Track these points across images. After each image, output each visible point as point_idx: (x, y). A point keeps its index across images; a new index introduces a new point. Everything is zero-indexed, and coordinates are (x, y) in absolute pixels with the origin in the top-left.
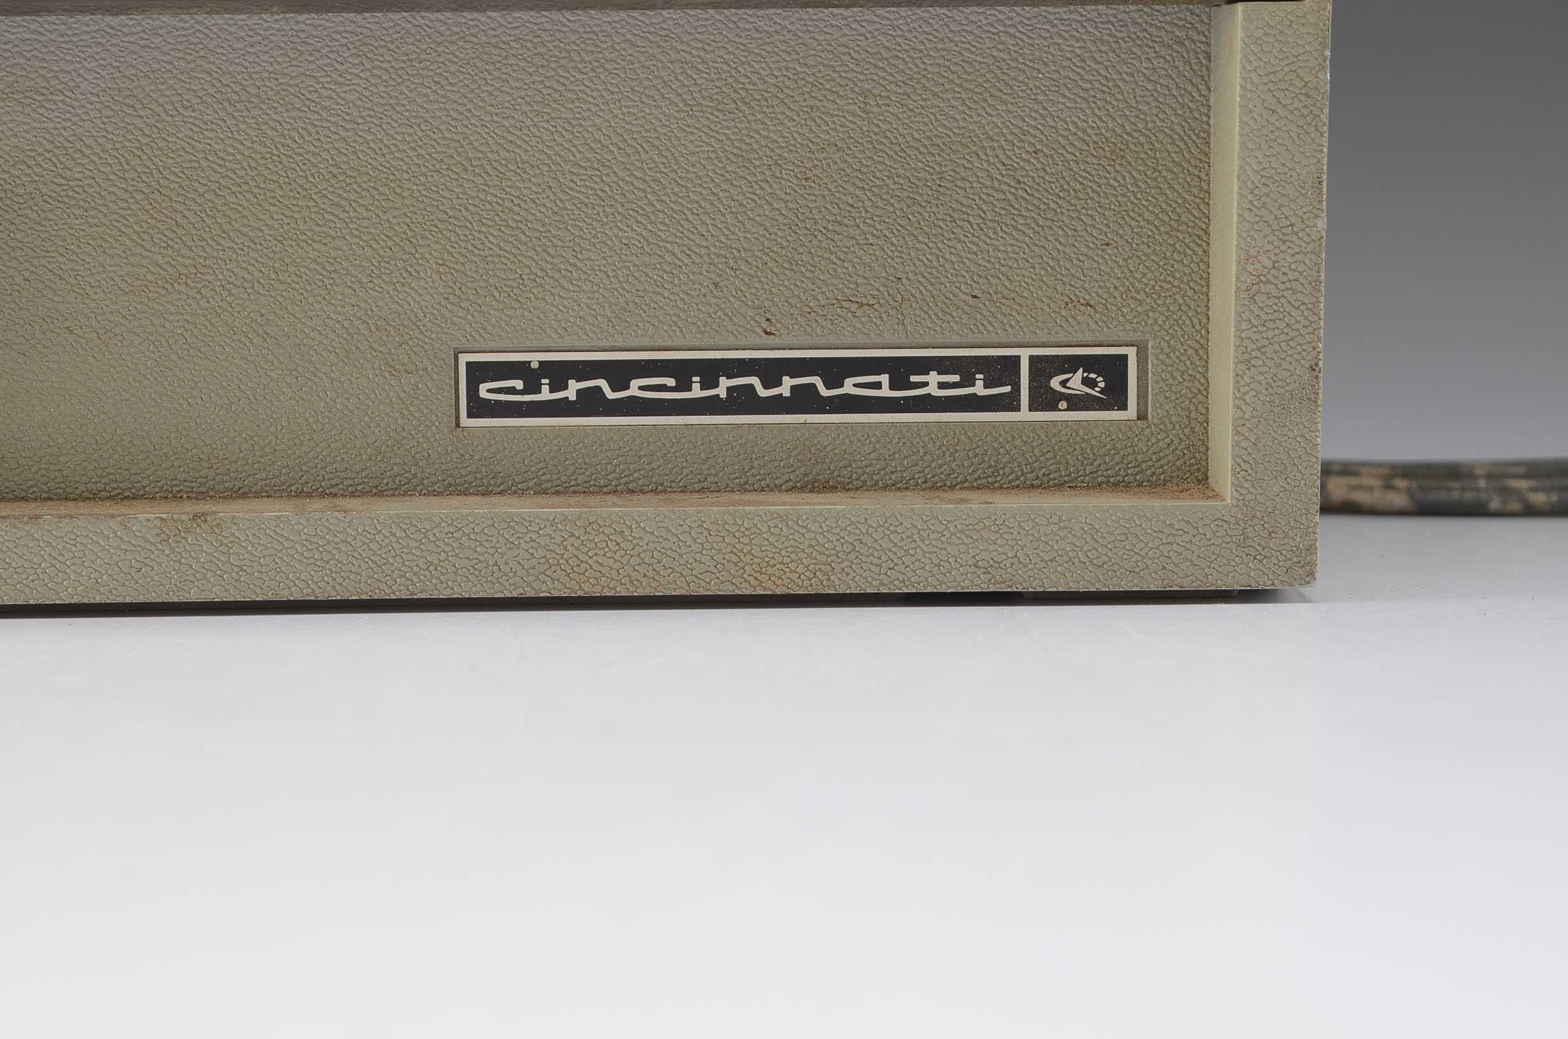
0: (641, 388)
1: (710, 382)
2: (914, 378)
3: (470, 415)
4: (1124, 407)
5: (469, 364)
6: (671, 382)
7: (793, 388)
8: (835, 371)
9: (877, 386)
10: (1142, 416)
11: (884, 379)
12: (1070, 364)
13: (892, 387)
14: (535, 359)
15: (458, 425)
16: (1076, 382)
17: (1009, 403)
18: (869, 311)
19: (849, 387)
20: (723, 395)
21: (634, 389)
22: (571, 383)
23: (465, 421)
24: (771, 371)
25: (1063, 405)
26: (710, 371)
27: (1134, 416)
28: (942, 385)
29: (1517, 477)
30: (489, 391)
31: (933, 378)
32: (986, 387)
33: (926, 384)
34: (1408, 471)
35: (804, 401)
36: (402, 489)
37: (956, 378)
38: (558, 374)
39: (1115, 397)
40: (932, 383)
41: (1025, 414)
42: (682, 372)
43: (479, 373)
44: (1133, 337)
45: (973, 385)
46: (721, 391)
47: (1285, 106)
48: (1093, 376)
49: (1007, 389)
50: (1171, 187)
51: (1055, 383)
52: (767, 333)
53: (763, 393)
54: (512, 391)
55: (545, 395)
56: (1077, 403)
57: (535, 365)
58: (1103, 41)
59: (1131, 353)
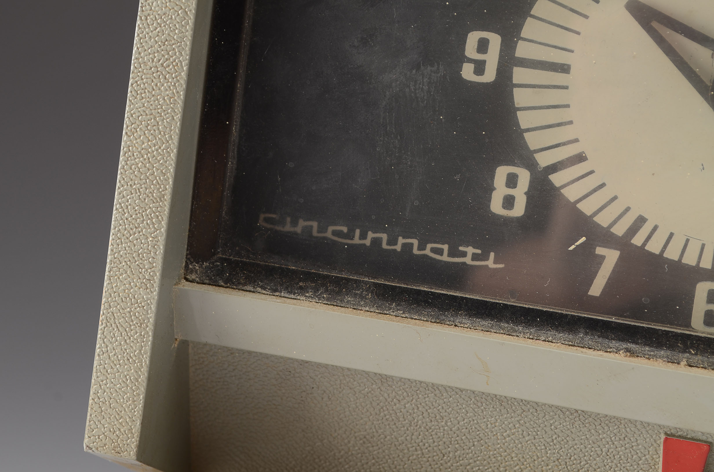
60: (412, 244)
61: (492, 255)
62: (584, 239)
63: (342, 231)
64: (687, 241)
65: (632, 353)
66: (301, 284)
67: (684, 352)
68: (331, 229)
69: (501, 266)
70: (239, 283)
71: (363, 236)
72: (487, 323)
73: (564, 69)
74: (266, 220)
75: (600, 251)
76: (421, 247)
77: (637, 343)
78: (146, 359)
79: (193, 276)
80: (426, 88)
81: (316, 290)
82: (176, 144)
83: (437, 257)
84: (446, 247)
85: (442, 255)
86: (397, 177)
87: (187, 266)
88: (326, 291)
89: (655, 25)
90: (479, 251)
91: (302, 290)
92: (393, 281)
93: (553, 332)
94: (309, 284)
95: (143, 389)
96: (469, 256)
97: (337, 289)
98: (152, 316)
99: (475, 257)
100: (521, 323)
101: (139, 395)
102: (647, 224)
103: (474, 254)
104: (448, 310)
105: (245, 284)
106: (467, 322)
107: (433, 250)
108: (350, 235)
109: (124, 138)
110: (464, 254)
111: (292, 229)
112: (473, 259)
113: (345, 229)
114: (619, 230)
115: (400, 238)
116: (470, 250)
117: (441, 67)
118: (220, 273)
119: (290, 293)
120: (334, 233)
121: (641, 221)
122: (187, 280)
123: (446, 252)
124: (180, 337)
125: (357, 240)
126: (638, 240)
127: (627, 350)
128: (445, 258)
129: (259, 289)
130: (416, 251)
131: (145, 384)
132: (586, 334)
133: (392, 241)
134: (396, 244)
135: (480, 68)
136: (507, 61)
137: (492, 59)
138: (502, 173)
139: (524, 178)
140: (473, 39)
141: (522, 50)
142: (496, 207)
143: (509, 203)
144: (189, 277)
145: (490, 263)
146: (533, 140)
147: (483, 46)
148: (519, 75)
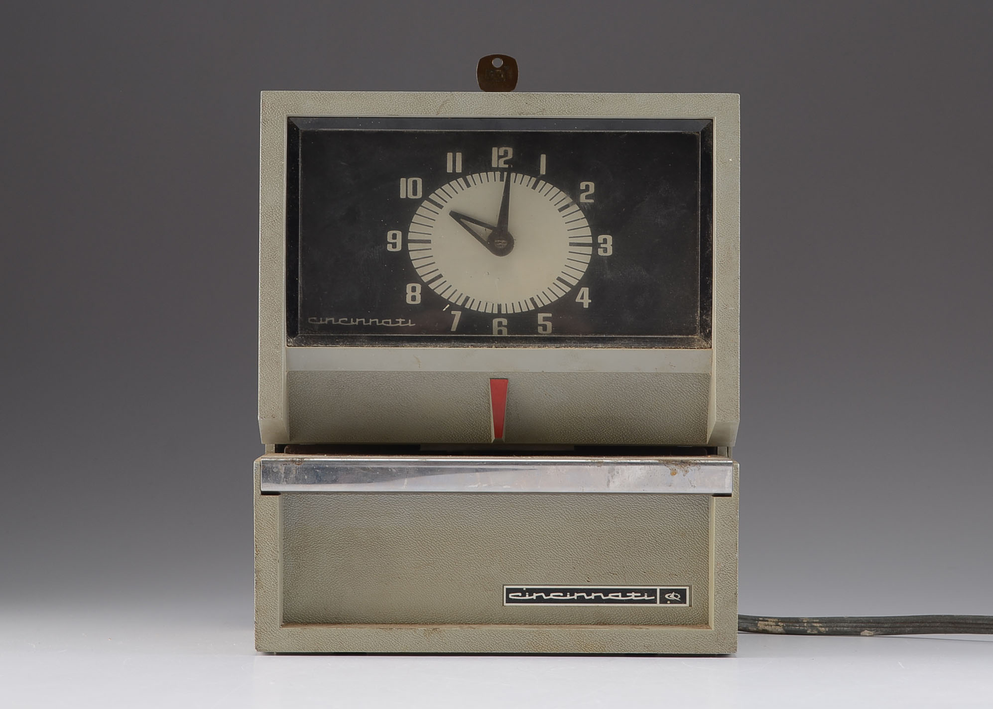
0: (554, 596)
1: (572, 595)
2: (628, 594)
3: (507, 602)
4: (685, 603)
5: (507, 589)
6: (562, 594)
7: (595, 597)
8: (606, 592)
9: (618, 596)
10: (690, 606)
11: (620, 594)
12: (671, 591)
13: (622, 597)
14: (524, 587)
15: (503, 605)
16: (672, 596)
17: (654, 601)
18: (616, 576)
19: (610, 596)
20: (576, 598)
21: (552, 596)
22: (534, 594)
23: (505, 604)
24: (589, 592)
25: (669, 602)
26: (572, 592)
27: (688, 606)
28: (636, 596)
29: (816, 623)
30: (512, 596)
31: (633, 594)
32: (648, 597)
33: (631, 596)
34: (783, 620)
35: (598, 600)
36: (487, 623)
37: (639, 594)
38: (531, 592)
39: (683, 600)
40: (633, 596)
41: (658, 605)
42: (565, 592)
43: (509, 591)
44: (688, 584)
45: (644, 596)
46: (575, 597)
47: (727, 524)
48: (677, 594)
49: (653, 598)
50: (698, 543)
51: (666, 596)
52: (588, 581)
53: (587, 598)
54: (518, 596)
55: (527, 597)
56: (672, 602)
57: (524, 589)
58: (680, 504)
59: (687, 588)
60: (376, 321)
61: (410, 321)
62: (448, 305)
64: (487, 303)
65: (474, 346)
66: (337, 340)
67: (493, 343)
68: (340, 320)
69: (414, 325)
71: (355, 321)
72: (415, 344)
73: (429, 242)
74: (311, 320)
75: (453, 312)
76: (380, 322)
77: (474, 343)
78: (282, 377)
79: (291, 344)
81: (343, 342)
83: (388, 325)
84: (390, 320)
85: (389, 324)
87: (287, 340)
88: (348, 342)
89: (462, 220)
90: (404, 320)
91: (338, 343)
93: (442, 343)
94: (340, 340)
95: (282, 389)
96: (400, 322)
97: (352, 340)
98: (282, 359)
99: (403, 323)
100: (429, 342)
101: (280, 392)
102: (470, 299)
103: (402, 322)
104: (399, 341)
105: (313, 344)
106: (408, 344)
107: (385, 322)
108: (349, 321)
110: (398, 322)
111: (323, 323)
112: (402, 324)
113: (346, 319)
114: (460, 303)
115: (370, 320)
116: (400, 320)
117: (379, 246)
118: (302, 341)
119: (333, 345)
120: (342, 321)
121: (467, 299)
123: (390, 323)
124: (288, 370)
125: (352, 323)
126: (467, 306)
127: (472, 346)
128: (390, 325)
129: (320, 345)
130: (378, 324)
131: (282, 387)
132: (455, 342)
133: (367, 321)
134: (369, 322)
135: (394, 245)
136: (405, 242)
137: (399, 241)
138: (409, 287)
139: (419, 287)
140: (390, 234)
141: (411, 236)
142: (409, 301)
143: (414, 298)
144: (288, 345)
145: (410, 324)
146: (420, 272)
147: (394, 237)
148: (411, 246)
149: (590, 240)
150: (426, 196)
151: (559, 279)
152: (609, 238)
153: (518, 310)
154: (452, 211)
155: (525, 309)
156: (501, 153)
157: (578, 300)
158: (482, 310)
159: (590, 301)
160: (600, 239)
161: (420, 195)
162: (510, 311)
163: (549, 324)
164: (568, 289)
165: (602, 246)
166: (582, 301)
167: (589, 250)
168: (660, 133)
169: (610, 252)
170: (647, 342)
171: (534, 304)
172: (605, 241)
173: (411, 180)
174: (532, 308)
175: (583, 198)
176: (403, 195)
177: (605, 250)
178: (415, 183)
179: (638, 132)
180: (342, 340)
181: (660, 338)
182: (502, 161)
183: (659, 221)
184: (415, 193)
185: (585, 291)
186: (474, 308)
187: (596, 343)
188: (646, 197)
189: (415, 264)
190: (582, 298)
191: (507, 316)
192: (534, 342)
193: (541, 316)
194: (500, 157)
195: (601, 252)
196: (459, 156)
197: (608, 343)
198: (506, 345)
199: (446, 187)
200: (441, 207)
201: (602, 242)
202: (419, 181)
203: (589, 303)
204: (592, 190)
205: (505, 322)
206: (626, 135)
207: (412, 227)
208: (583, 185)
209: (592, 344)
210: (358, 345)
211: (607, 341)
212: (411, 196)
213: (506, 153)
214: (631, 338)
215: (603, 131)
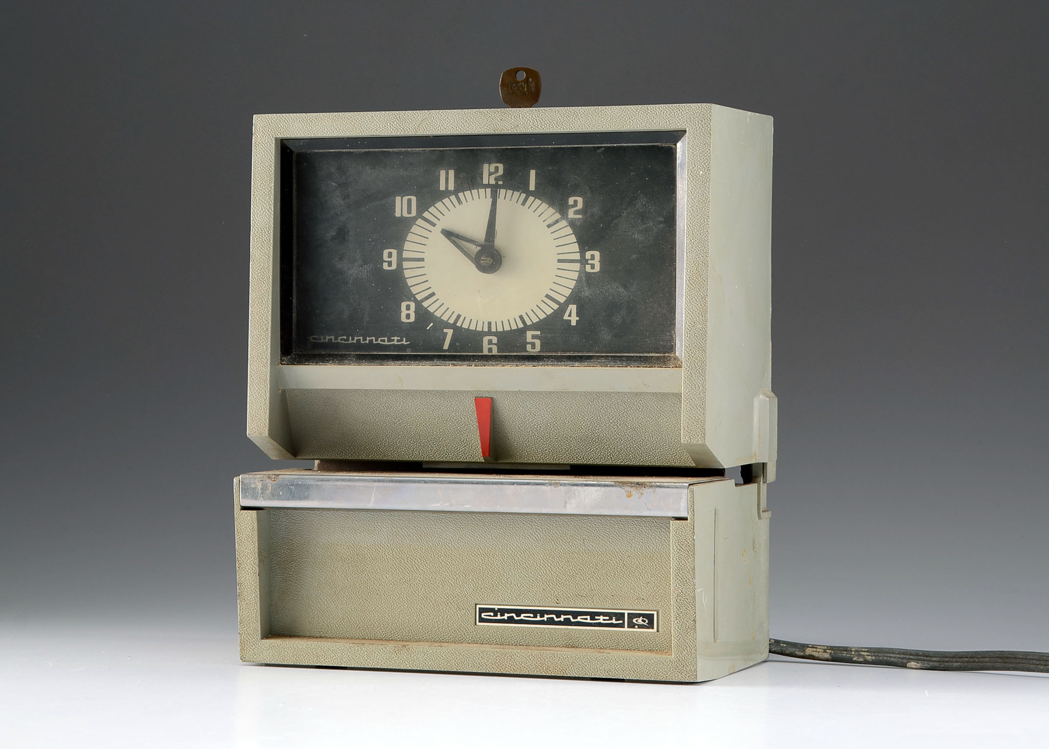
0: (524, 617)
1: (542, 616)
2: (596, 617)
3: (479, 622)
4: (653, 628)
5: (479, 608)
6: (532, 615)
7: (564, 619)
8: (575, 614)
9: (587, 619)
10: (658, 631)
11: (588, 617)
12: (639, 615)
13: (591, 620)
14: (496, 607)
15: (476, 624)
16: (640, 621)
17: (622, 625)
18: (584, 598)
19: (579, 619)
20: (546, 620)
21: (522, 617)
22: (506, 614)
23: (478, 623)
24: (558, 614)
25: (636, 627)
26: (542, 613)
27: (656, 631)
28: (604, 620)
29: (864, 651)
30: (485, 615)
31: (602, 617)
32: (616, 621)
33: (599, 619)
34: (832, 648)
35: (567, 622)
36: (461, 642)
37: (607, 618)
38: (503, 612)
39: (651, 625)
40: (601, 620)
41: (626, 629)
42: (535, 613)
43: (482, 610)
44: (655, 609)
45: (612, 620)
46: (545, 619)
47: (683, 549)
48: (645, 619)
49: (621, 622)
50: (665, 567)
51: (634, 621)
52: (557, 603)
53: (556, 619)
54: (490, 616)
55: (499, 617)
56: (640, 626)
57: (496, 609)
58: (647, 527)
59: (655, 613)
60: (372, 340)
61: (404, 339)
62: (432, 324)
63: (344, 338)
64: (477, 321)
65: (454, 365)
66: (327, 359)
68: (339, 338)
69: (409, 343)
70: (303, 362)
71: (353, 339)
72: (399, 362)
73: (422, 260)
74: (313, 339)
75: (445, 330)
76: (377, 340)
77: (456, 361)
78: (268, 395)
79: (284, 362)
80: (366, 274)
81: (333, 360)
82: (271, 308)
83: (383, 343)
84: (386, 339)
85: (385, 342)
86: (359, 310)
87: (281, 359)
88: (337, 360)
89: (452, 238)
90: (399, 338)
91: (328, 361)
92: (363, 352)
93: (425, 362)
94: (330, 358)
95: (268, 407)
96: (396, 341)
97: (341, 359)
98: (268, 377)
99: (398, 341)
100: (412, 360)
101: (266, 410)
102: (461, 317)
103: (397, 340)
104: (385, 360)
105: (305, 362)
106: (392, 363)
107: (381, 340)
108: (348, 340)
109: (250, 308)
110: (394, 340)
111: (324, 341)
112: (397, 342)
113: (345, 338)
114: (451, 321)
115: (368, 338)
116: (396, 338)
117: (371, 265)
118: (295, 360)
119: (323, 363)
120: (341, 340)
121: (459, 316)
122: (282, 364)
123: (386, 341)
124: (281, 388)
125: (350, 341)
126: (459, 324)
127: (452, 364)
128: (386, 343)
129: (311, 363)
130: (374, 342)
131: (269, 405)
133: (365, 340)
134: (366, 340)
135: (390, 264)
136: (400, 260)
137: (394, 260)
138: (404, 305)
139: (413, 305)
140: (386, 252)
141: (405, 255)
142: (404, 319)
143: (408, 316)
144: (282, 363)
145: (404, 342)
146: (414, 290)
147: (390, 255)
148: (405, 265)
149: (577, 256)
150: (419, 215)
151: (547, 296)
152: (597, 254)
153: (507, 328)
154: (443, 229)
155: (514, 327)
156: (492, 170)
157: (566, 317)
158: (472, 328)
159: (578, 318)
160: (588, 255)
161: (414, 213)
162: (500, 329)
163: (538, 343)
164: (556, 307)
165: (590, 262)
166: (569, 318)
167: (577, 266)
168: (637, 146)
169: (597, 269)
170: (623, 360)
171: (524, 322)
172: (593, 257)
173: (405, 198)
174: (521, 325)
175: (571, 214)
176: (398, 214)
177: (593, 267)
178: (409, 201)
179: (615, 145)
180: (332, 358)
181: (637, 356)
182: (492, 177)
183: (636, 236)
184: (409, 212)
185: (573, 308)
186: (465, 326)
187: (573, 361)
188: (624, 213)
189: (410, 282)
190: (570, 316)
191: (496, 334)
192: (513, 360)
193: (529, 334)
194: (490, 174)
195: (588, 269)
196: (452, 173)
197: (585, 362)
198: (486, 363)
199: (439, 205)
200: (434, 225)
201: (590, 258)
202: (414, 199)
203: (577, 320)
204: (580, 205)
205: (495, 340)
206: (603, 149)
207: (407, 246)
208: (571, 201)
209: (569, 363)
210: (346, 363)
211: (585, 359)
212: (405, 214)
213: (497, 168)
214: (608, 356)
215: (580, 146)
